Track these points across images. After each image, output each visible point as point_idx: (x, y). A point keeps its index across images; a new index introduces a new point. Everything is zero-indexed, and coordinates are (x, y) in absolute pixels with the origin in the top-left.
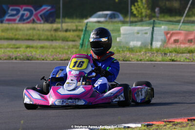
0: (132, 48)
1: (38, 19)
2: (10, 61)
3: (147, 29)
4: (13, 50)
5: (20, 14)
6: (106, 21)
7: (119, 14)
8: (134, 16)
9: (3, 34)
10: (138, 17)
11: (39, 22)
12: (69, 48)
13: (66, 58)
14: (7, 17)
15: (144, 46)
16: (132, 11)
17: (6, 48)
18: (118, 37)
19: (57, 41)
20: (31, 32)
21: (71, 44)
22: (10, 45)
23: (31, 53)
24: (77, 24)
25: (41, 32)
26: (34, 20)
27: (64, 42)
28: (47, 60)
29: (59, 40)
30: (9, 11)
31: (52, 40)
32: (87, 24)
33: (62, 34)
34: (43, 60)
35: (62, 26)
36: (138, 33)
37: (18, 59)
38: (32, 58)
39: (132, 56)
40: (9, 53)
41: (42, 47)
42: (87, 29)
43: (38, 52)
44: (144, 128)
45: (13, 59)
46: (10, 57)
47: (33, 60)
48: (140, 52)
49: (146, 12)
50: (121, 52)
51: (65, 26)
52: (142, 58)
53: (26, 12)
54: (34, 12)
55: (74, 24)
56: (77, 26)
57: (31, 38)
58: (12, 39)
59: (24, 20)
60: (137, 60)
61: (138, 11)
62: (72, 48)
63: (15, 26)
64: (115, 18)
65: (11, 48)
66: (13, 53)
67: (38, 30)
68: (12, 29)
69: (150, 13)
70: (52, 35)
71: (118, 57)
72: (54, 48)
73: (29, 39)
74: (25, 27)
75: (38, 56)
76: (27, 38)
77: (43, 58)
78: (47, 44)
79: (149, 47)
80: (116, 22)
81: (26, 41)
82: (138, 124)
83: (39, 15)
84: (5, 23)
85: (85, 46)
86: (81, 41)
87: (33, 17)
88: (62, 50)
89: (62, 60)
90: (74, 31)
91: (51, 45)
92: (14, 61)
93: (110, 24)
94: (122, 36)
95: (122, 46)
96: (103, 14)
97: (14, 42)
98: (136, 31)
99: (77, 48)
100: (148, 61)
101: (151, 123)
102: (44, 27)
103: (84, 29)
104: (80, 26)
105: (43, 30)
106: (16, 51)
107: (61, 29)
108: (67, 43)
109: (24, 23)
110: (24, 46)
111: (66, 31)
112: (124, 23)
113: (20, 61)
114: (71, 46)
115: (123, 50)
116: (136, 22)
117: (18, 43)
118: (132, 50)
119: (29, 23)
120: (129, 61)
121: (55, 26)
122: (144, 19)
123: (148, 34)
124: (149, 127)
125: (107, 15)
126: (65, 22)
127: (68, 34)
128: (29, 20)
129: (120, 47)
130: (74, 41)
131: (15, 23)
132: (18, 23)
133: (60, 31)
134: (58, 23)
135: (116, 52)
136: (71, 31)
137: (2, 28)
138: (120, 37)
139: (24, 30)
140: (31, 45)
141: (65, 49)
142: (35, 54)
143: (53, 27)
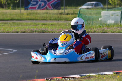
0: (108, 25)
2: (32, 33)
3: (118, 13)
4: (34, 26)
5: (38, 4)
6: (93, 8)
7: (100, 3)
8: (110, 4)
9: (28, 16)
10: (112, 5)
11: (50, 9)
12: (69, 25)
14: (30, 6)
15: (116, 23)
16: (109, 1)
17: (30, 25)
18: (100, 18)
19: (62, 21)
20: (45, 15)
22: (32, 23)
23: (45, 28)
24: (74, 10)
25: (52, 15)
27: (66, 21)
28: (55, 33)
29: (63, 20)
30: (32, 2)
31: (58, 20)
32: (80, 10)
33: (64, 16)
34: (53, 32)
35: (64, 11)
36: (112, 15)
37: (37, 32)
38: (46, 31)
39: (108, 29)
40: (31, 29)
41: (52, 25)
42: (80, 13)
43: (50, 27)
44: (114, 75)
45: (33, 32)
46: (32, 31)
47: (46, 33)
48: (113, 27)
49: (118, 2)
50: (102, 27)
51: (66, 11)
52: (114, 31)
53: (42, 3)
54: (47, 3)
55: (72, 10)
57: (45, 19)
58: (33, 20)
59: (41, 8)
60: (112, 32)
61: (113, 2)
63: (35, 11)
64: (98, 6)
65: (33, 25)
66: (34, 28)
67: (50, 14)
68: (33, 13)
69: (120, 2)
70: (58, 17)
71: (99, 30)
72: (59, 25)
73: (44, 20)
74: (41, 12)
76: (43, 19)
77: (52, 31)
78: (55, 22)
79: (120, 24)
80: (99, 8)
81: (42, 21)
82: (111, 72)
83: (50, 5)
84: (29, 10)
87: (46, 6)
88: (64, 26)
91: (58, 23)
92: (34, 33)
93: (95, 9)
94: (102, 17)
95: (102, 23)
96: (90, 3)
97: (34, 21)
98: (111, 14)
100: (118, 33)
101: (119, 71)
102: (54, 12)
103: (78, 13)
104: (76, 11)
105: (53, 14)
106: (36, 27)
108: (67, 22)
109: (41, 10)
110: (41, 24)
111: (67, 14)
112: (103, 9)
113: (38, 33)
115: (103, 26)
116: (111, 8)
117: (37, 22)
118: (109, 26)
119: (44, 9)
120: (107, 33)
121: (60, 11)
122: (116, 6)
123: (119, 16)
124: (118, 74)
125: (93, 4)
126: (67, 9)
127: (68, 16)
129: (101, 24)
131: (36, 10)
132: (37, 10)
133: (63, 14)
134: (63, 9)
135: (98, 27)
136: (71, 14)
137: (27, 13)
138: (101, 18)
139: (41, 14)
140: (45, 23)
141: (67, 25)
142: (48, 29)
143: (59, 12)
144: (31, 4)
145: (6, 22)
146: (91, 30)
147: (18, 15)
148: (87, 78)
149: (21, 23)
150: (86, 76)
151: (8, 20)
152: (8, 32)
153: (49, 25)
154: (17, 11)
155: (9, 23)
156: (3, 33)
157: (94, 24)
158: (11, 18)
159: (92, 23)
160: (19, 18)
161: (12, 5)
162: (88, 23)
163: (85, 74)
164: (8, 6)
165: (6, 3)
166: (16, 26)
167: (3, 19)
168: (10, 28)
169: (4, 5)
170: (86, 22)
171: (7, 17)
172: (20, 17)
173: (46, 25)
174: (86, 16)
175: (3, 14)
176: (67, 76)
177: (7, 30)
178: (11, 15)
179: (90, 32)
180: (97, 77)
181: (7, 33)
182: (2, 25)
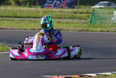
1: (65, 6)
5: (54, 3)
6: (105, 8)
7: (113, 3)
9: (44, 14)
11: (65, 8)
12: (83, 23)
13: (81, 30)
14: (46, 4)
20: (60, 13)
21: (84, 21)
23: (60, 27)
24: (88, 9)
25: (66, 14)
26: (62, 6)
27: (80, 20)
29: (77, 19)
30: (48, 1)
31: (73, 19)
32: (94, 10)
33: (78, 15)
34: (68, 31)
35: (79, 10)
38: (61, 29)
41: (67, 23)
42: (94, 12)
43: (64, 26)
47: (61, 31)
50: (114, 26)
51: (80, 10)
53: (57, 2)
54: (63, 2)
55: (86, 9)
56: (88, 11)
57: (60, 17)
59: (56, 6)
62: (85, 24)
63: (51, 10)
67: (65, 12)
68: (49, 12)
70: (73, 16)
73: (59, 18)
74: (57, 11)
75: (64, 28)
76: (58, 17)
77: (67, 29)
78: (69, 21)
80: (111, 8)
81: (57, 19)
83: (65, 3)
84: (45, 8)
85: (92, 23)
86: (90, 20)
87: (61, 5)
88: (78, 24)
89: (79, 31)
90: (86, 13)
91: (72, 22)
93: (108, 9)
96: (103, 3)
99: (88, 24)
102: (68, 11)
103: (92, 12)
104: (89, 10)
105: (68, 13)
107: (78, 12)
109: (56, 8)
110: (56, 22)
111: (81, 13)
114: (84, 23)
115: (115, 25)
119: (59, 8)
121: (75, 10)
125: (106, 3)
126: (81, 8)
127: (82, 15)
128: (59, 6)
129: (113, 24)
130: (86, 19)
132: (53, 8)
133: (78, 13)
134: (77, 8)
135: (111, 26)
136: (84, 13)
137: (43, 11)
138: (113, 17)
139: (56, 12)
140: (60, 22)
141: (81, 24)
142: (63, 27)
143: (73, 11)
144: (47, 2)
145: (23, 19)
146: (105, 30)
147: (34, 13)
148: (103, 77)
149: (37, 21)
150: (102, 74)
151: (25, 17)
152: (26, 29)
153: (64, 23)
154: (33, 9)
155: (26, 21)
156: (21, 30)
157: (107, 23)
158: (27, 16)
159: (105, 22)
160: (35, 16)
161: (29, 3)
162: (101, 23)
163: (101, 73)
164: (25, 4)
165: (24, 1)
166: (32, 24)
167: (20, 16)
168: (27, 25)
169: (21, 2)
170: (99, 21)
171: (24, 14)
172: (37, 15)
173: (61, 23)
174: (100, 15)
175: (21, 11)
176: (84, 75)
177: (24, 27)
178: (27, 12)
179: (103, 31)
180: (113, 77)
181: (24, 30)
182: (19, 22)
